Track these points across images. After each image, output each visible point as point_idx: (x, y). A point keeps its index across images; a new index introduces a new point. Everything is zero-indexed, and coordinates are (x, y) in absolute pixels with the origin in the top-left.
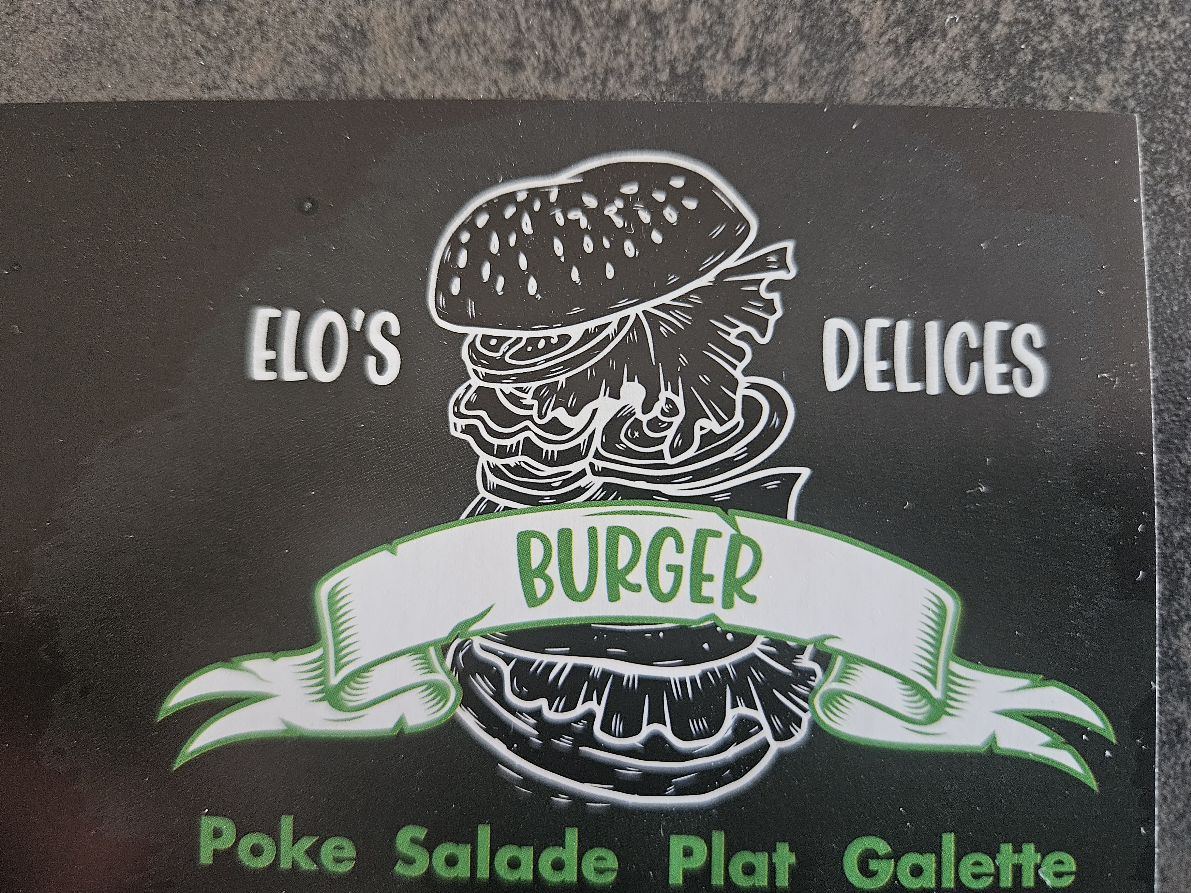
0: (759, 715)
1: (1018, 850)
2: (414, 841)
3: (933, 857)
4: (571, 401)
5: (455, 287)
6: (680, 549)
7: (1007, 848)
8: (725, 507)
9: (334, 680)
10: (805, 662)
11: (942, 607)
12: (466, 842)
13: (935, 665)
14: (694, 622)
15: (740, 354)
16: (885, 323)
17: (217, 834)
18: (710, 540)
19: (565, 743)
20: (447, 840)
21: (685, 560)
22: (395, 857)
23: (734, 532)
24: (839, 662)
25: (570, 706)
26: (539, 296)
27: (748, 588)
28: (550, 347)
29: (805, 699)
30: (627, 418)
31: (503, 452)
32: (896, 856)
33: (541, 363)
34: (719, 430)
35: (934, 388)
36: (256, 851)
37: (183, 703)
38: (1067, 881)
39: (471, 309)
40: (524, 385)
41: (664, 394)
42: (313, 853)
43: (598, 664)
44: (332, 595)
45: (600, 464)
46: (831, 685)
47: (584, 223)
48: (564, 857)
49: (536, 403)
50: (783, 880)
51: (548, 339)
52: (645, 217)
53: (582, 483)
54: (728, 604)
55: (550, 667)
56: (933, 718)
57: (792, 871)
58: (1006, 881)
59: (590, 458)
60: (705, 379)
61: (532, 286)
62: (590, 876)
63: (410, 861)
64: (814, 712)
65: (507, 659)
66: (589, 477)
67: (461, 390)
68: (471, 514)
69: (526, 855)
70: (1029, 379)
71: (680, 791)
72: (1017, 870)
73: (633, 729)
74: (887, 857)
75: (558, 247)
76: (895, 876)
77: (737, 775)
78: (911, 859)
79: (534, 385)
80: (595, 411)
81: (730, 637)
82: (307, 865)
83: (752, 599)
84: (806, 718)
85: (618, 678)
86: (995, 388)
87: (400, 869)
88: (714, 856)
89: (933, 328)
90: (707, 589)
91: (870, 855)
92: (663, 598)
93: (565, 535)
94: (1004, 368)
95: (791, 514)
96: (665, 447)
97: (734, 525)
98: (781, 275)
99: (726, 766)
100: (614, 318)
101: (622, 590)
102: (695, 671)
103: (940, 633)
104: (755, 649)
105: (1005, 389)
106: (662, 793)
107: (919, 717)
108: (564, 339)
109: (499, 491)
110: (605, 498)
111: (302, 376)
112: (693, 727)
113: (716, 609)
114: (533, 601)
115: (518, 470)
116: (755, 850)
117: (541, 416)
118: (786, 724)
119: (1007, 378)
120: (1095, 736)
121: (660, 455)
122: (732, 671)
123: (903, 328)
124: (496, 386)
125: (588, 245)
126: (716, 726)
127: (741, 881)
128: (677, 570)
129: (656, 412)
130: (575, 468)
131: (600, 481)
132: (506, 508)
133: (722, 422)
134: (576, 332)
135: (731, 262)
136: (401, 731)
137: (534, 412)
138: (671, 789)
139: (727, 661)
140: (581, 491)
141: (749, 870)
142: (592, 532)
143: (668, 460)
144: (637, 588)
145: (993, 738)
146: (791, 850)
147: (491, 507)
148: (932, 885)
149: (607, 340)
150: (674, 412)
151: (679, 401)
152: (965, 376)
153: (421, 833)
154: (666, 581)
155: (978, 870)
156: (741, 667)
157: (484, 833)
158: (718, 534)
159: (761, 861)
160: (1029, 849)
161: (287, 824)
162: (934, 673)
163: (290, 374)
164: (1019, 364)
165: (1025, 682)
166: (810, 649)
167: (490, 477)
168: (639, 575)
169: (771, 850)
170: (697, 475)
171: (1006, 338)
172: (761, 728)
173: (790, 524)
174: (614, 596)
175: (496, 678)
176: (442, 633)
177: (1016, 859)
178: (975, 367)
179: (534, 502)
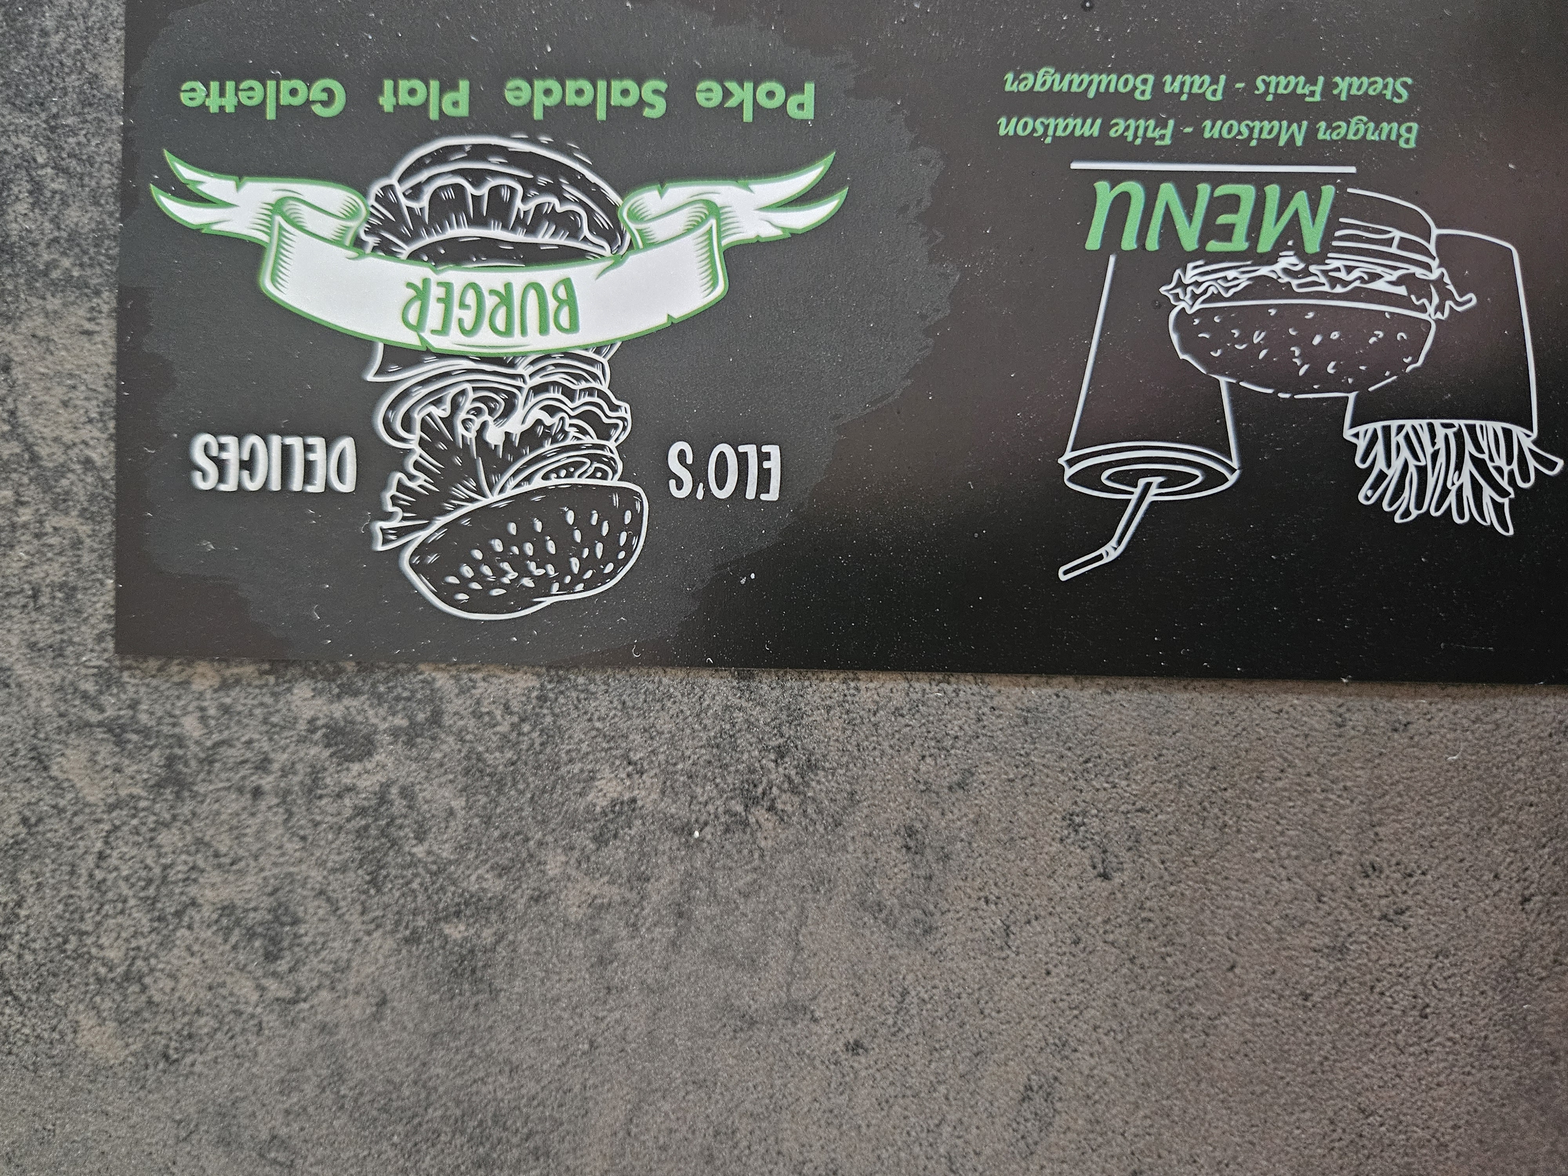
0: (404, 202)
1: (222, 108)
2: (652, 106)
3: (282, 102)
4: (540, 430)
5: (628, 517)
6: (460, 321)
7: (230, 109)
8: (428, 352)
9: (713, 222)
10: (372, 241)
11: (273, 281)
12: (615, 107)
13: (280, 240)
14: (451, 269)
15: (417, 465)
16: (310, 489)
17: (801, 106)
18: (439, 327)
19: (542, 180)
20: (628, 108)
21: (457, 312)
22: (665, 95)
23: (422, 334)
24: (348, 241)
25: (539, 207)
26: (566, 509)
27: (411, 293)
28: (556, 471)
29: (372, 214)
30: (500, 417)
31: (590, 391)
32: (308, 103)
33: (564, 458)
34: (432, 409)
35: (276, 441)
36: (771, 94)
37: (826, 203)
38: (186, 86)
39: (616, 499)
40: (576, 442)
41: (471, 435)
42: (727, 94)
43: (520, 237)
44: (714, 285)
45: (519, 383)
46: (353, 224)
47: (532, 566)
48: (544, 98)
49: (567, 428)
50: (388, 84)
51: (558, 477)
52: (486, 570)
53: (532, 369)
54: (426, 281)
55: (554, 234)
56: (281, 201)
57: (381, 91)
58: (230, 85)
59: (526, 388)
60: (442, 446)
61: (570, 517)
62: (524, 85)
63: (656, 92)
64: (366, 205)
65: (585, 239)
66: (526, 373)
67: (623, 438)
68: (612, 345)
69: (571, 99)
70: (206, 447)
71: (460, 148)
72: (222, 93)
73: (495, 192)
74: (314, 102)
75: (551, 547)
76: (309, 88)
77: (420, 160)
78: (298, 101)
79: (569, 442)
80: (523, 422)
81: (426, 258)
82: (732, 86)
83: (410, 285)
84: (372, 201)
85: (505, 227)
86: (230, 441)
87: (663, 86)
88: (437, 102)
89: (275, 485)
90: (440, 292)
91: (325, 104)
92: (473, 286)
93: (543, 329)
94: (224, 455)
95: (380, 347)
96: (471, 395)
97: (422, 339)
98: (386, 525)
99: (427, 166)
100: (509, 492)
101: (503, 291)
102: (451, 233)
103: (276, 262)
104: (406, 250)
105: (224, 439)
106: (474, 146)
107: (291, 202)
108: (546, 477)
109: (592, 362)
110: (515, 358)
111: (742, 449)
112: (451, 194)
113: (434, 277)
114: (567, 283)
115: (578, 378)
116: (409, 106)
117: (562, 419)
118: (385, 197)
119: (222, 447)
120: (165, 189)
121: (475, 389)
122: (423, 232)
123: (296, 485)
124: (597, 441)
125: (529, 549)
126: (435, 195)
127: (417, 84)
128: (463, 305)
129: (477, 422)
130: (537, 380)
131: (519, 370)
132: (587, 350)
133: (429, 415)
134: (538, 483)
135: (422, 535)
136: (662, 186)
137: (568, 421)
138: (467, 149)
139: (427, 240)
140: (532, 363)
141: (412, 92)
142: (524, 332)
143: (468, 387)
144: (492, 292)
145: (238, 187)
146: (382, 107)
147: (598, 351)
148: (283, 83)
149: (514, 475)
150: (464, 422)
151: (460, 430)
152: (253, 451)
153: (647, 112)
154: (471, 298)
155: (250, 93)
156: (415, 236)
157: (601, 114)
158: (433, 332)
159: (404, 99)
160: (214, 109)
161: (748, 115)
162: (280, 234)
163: (751, 450)
164: (212, 459)
165: (216, 227)
166: (368, 250)
167: (599, 373)
168: (490, 302)
169: (397, 106)
170: (447, 375)
171: (222, 479)
172: (404, 194)
173: (381, 340)
174: (508, 286)
175: (593, 226)
176: (633, 259)
177: (223, 102)
178: (246, 457)
179: (567, 355)
